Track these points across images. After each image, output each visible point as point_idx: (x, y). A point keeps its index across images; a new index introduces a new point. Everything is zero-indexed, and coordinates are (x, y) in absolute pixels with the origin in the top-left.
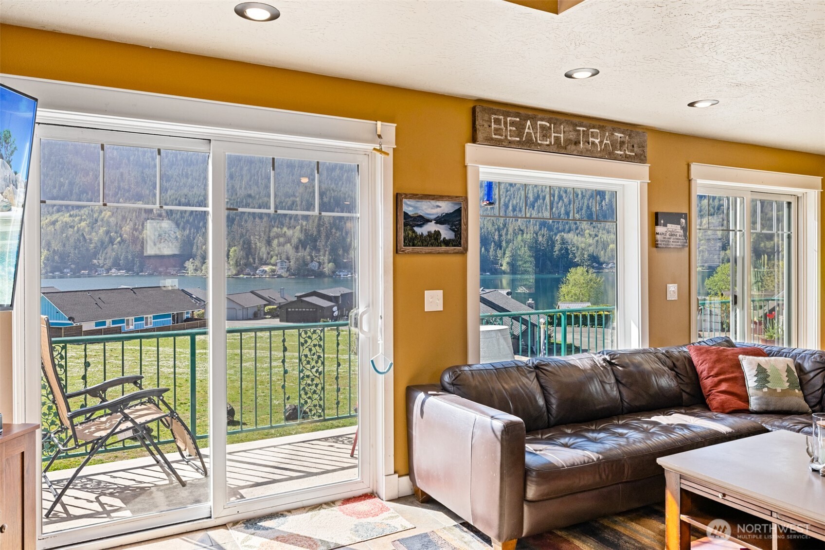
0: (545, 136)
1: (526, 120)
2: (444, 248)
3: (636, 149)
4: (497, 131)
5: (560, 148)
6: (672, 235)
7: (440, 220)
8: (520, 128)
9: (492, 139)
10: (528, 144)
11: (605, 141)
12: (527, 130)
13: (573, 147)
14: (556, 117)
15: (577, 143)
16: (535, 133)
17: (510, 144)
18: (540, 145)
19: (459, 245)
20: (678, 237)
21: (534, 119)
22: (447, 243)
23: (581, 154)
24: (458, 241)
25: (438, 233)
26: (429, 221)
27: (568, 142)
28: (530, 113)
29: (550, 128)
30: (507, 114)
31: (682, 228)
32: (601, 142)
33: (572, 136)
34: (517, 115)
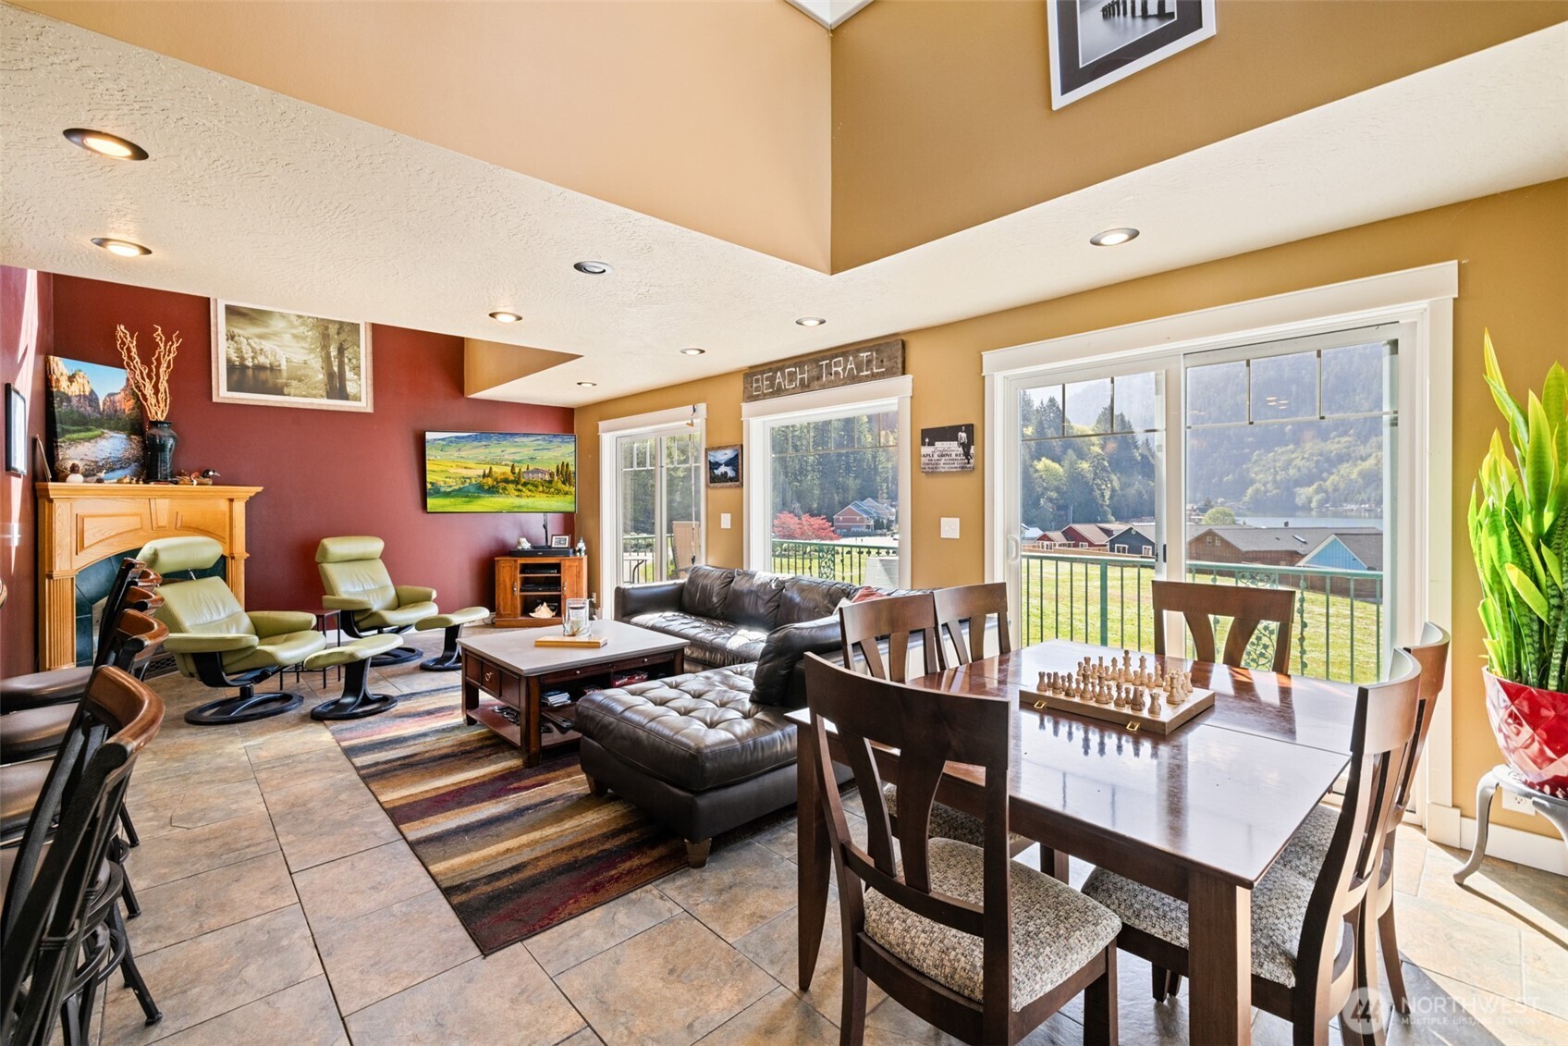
0: (791, 381)
1: (776, 373)
2: (730, 483)
3: (885, 363)
4: (757, 389)
5: (805, 387)
6: (942, 456)
7: (727, 464)
8: (772, 379)
9: (752, 396)
10: (778, 392)
11: (849, 367)
12: (777, 381)
13: (816, 383)
14: (798, 361)
15: (819, 378)
16: (784, 381)
17: (765, 396)
18: (787, 390)
19: (737, 481)
20: (954, 456)
21: (782, 369)
22: (731, 480)
23: (823, 387)
24: (737, 479)
25: (726, 473)
26: (721, 465)
27: (811, 379)
28: (779, 365)
29: (796, 372)
30: (763, 373)
31: (963, 445)
32: (844, 369)
33: (815, 373)
34: (770, 370)
